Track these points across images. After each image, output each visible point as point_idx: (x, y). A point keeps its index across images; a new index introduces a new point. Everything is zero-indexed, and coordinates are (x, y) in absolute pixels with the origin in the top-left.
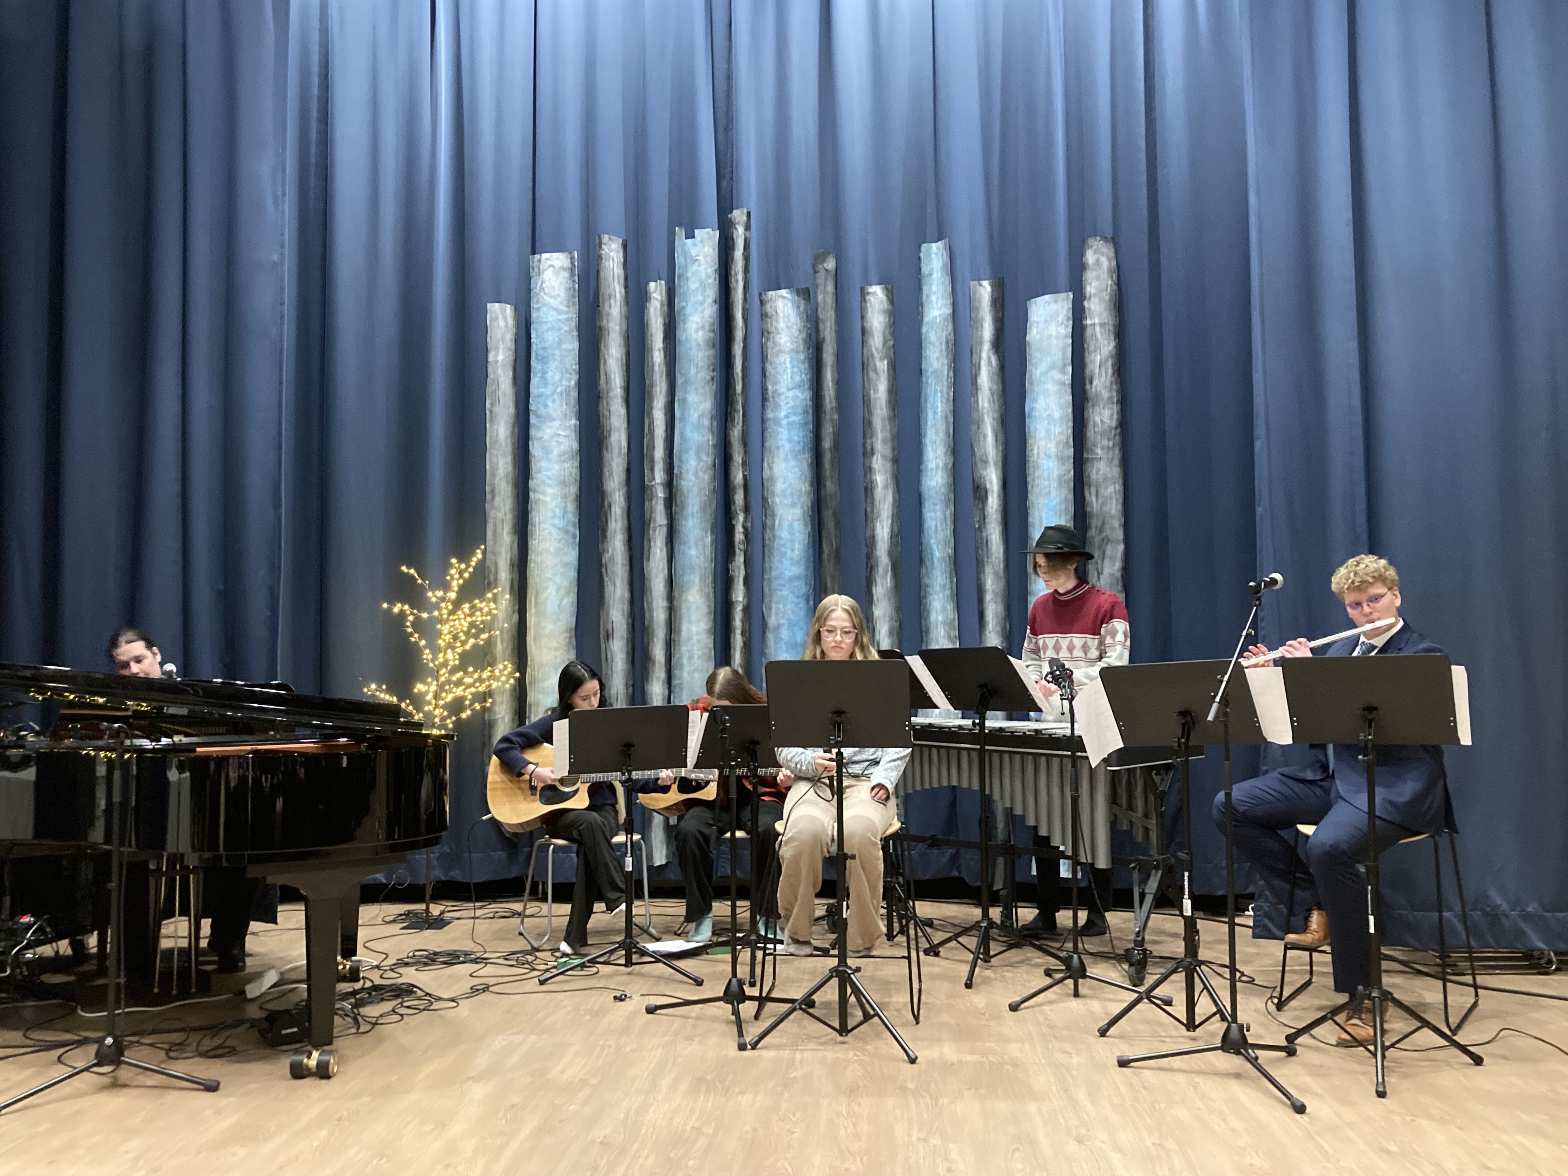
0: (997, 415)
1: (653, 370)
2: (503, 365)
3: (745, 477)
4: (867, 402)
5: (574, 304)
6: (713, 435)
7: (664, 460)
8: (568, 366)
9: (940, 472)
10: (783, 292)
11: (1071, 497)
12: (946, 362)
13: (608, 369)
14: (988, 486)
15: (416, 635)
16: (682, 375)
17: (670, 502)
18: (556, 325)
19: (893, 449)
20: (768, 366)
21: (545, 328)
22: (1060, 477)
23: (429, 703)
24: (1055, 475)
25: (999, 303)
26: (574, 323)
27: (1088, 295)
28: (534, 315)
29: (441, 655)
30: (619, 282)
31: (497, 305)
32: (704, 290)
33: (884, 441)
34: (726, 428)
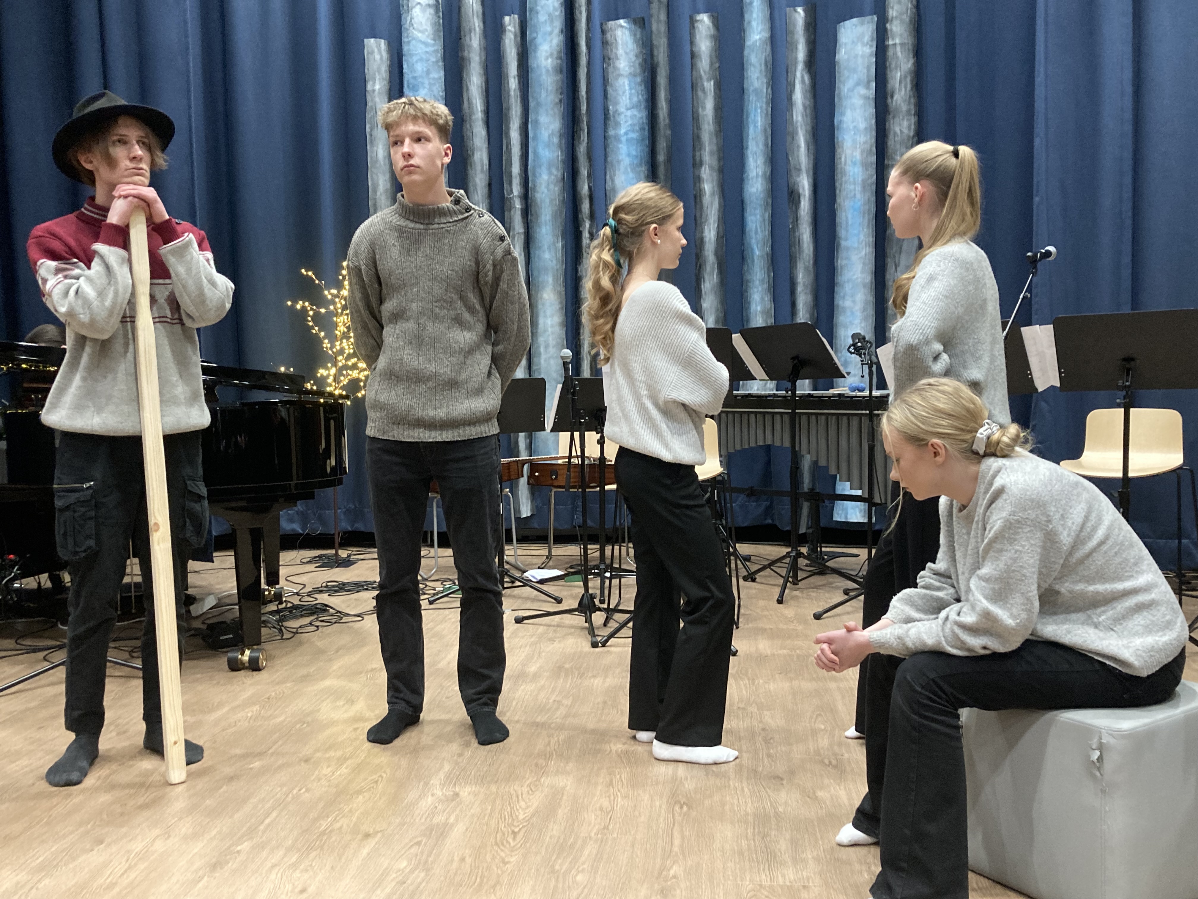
0: (809, 128)
1: (509, 95)
2: (379, 93)
3: (590, 188)
4: (696, 119)
5: (439, 36)
6: (562, 151)
7: (520, 175)
9: (760, 179)
10: (622, 22)
11: (873, 199)
12: (765, 81)
13: (470, 95)
14: (801, 191)
15: (317, 328)
16: (533, 97)
17: (527, 212)
18: (424, 57)
19: (719, 160)
20: (609, 89)
21: (415, 59)
22: (864, 181)
23: (331, 385)
24: (860, 179)
25: (811, 26)
26: (440, 55)
27: (890, 18)
28: (405, 48)
29: (338, 343)
30: (478, 16)
31: (372, 40)
32: (552, 21)
33: (711, 153)
34: (573, 144)
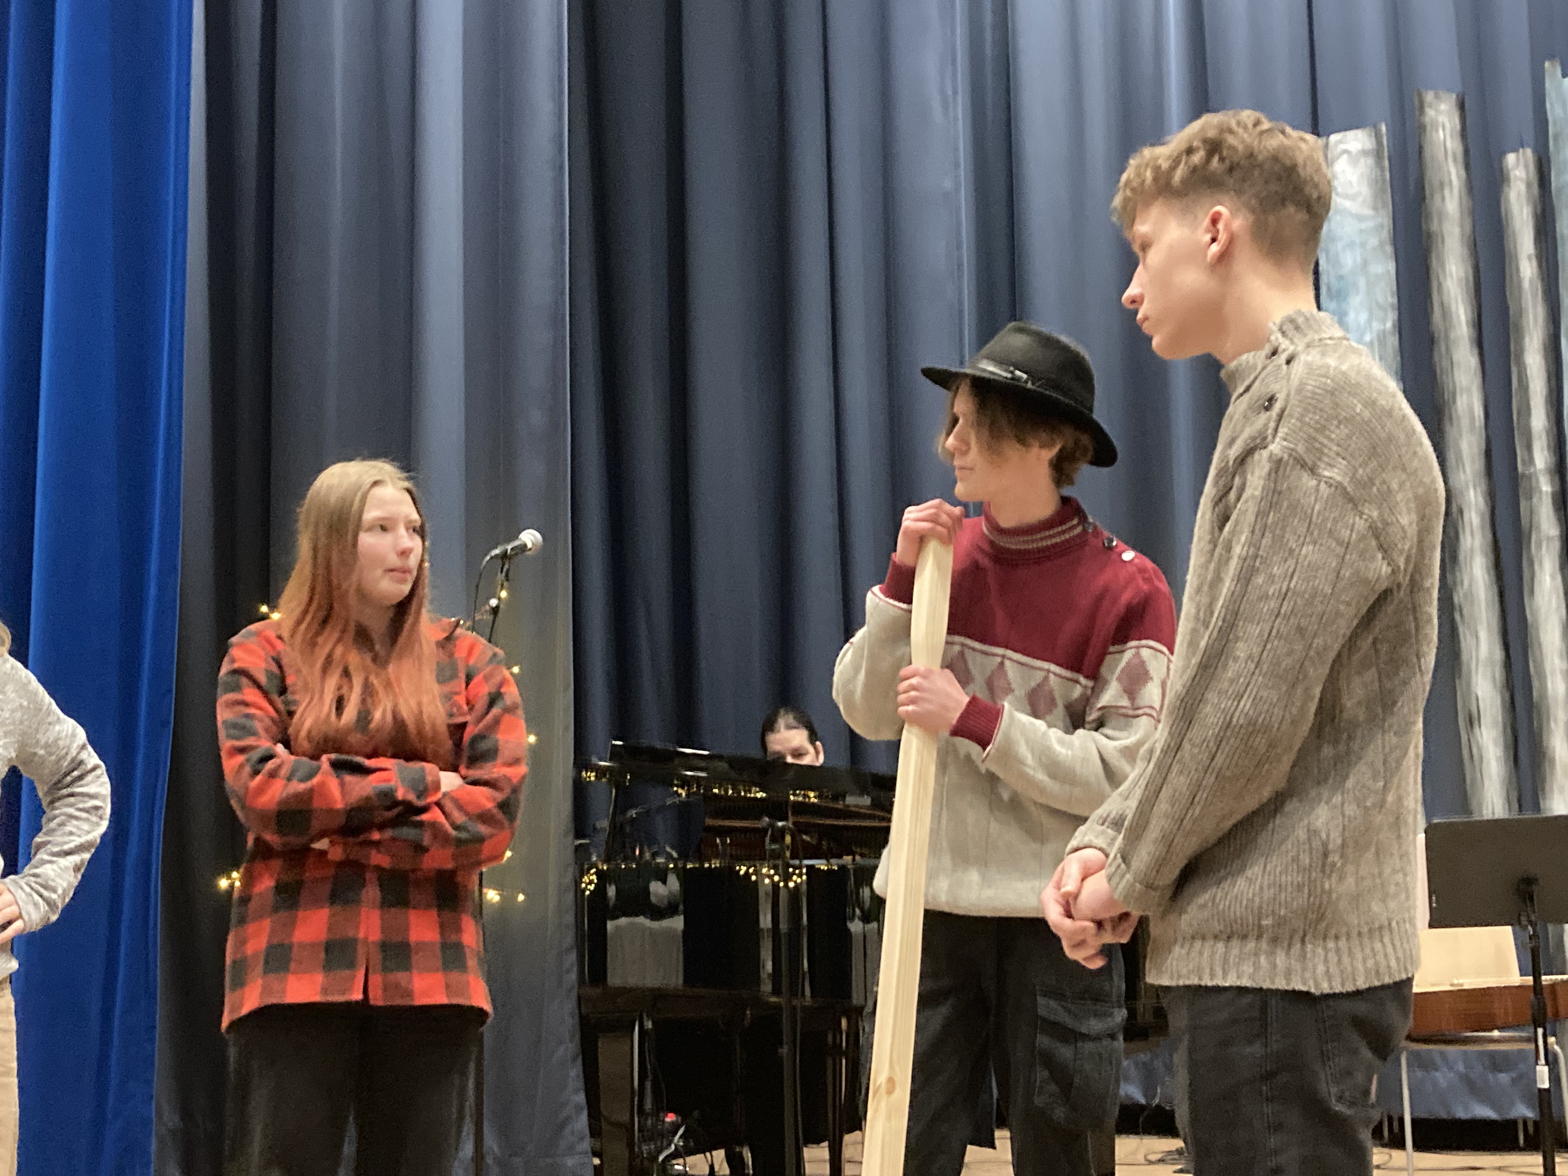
5: (1384, 202)
8: (1381, 300)
13: (1445, 298)
18: (1357, 239)
26: (1386, 234)
